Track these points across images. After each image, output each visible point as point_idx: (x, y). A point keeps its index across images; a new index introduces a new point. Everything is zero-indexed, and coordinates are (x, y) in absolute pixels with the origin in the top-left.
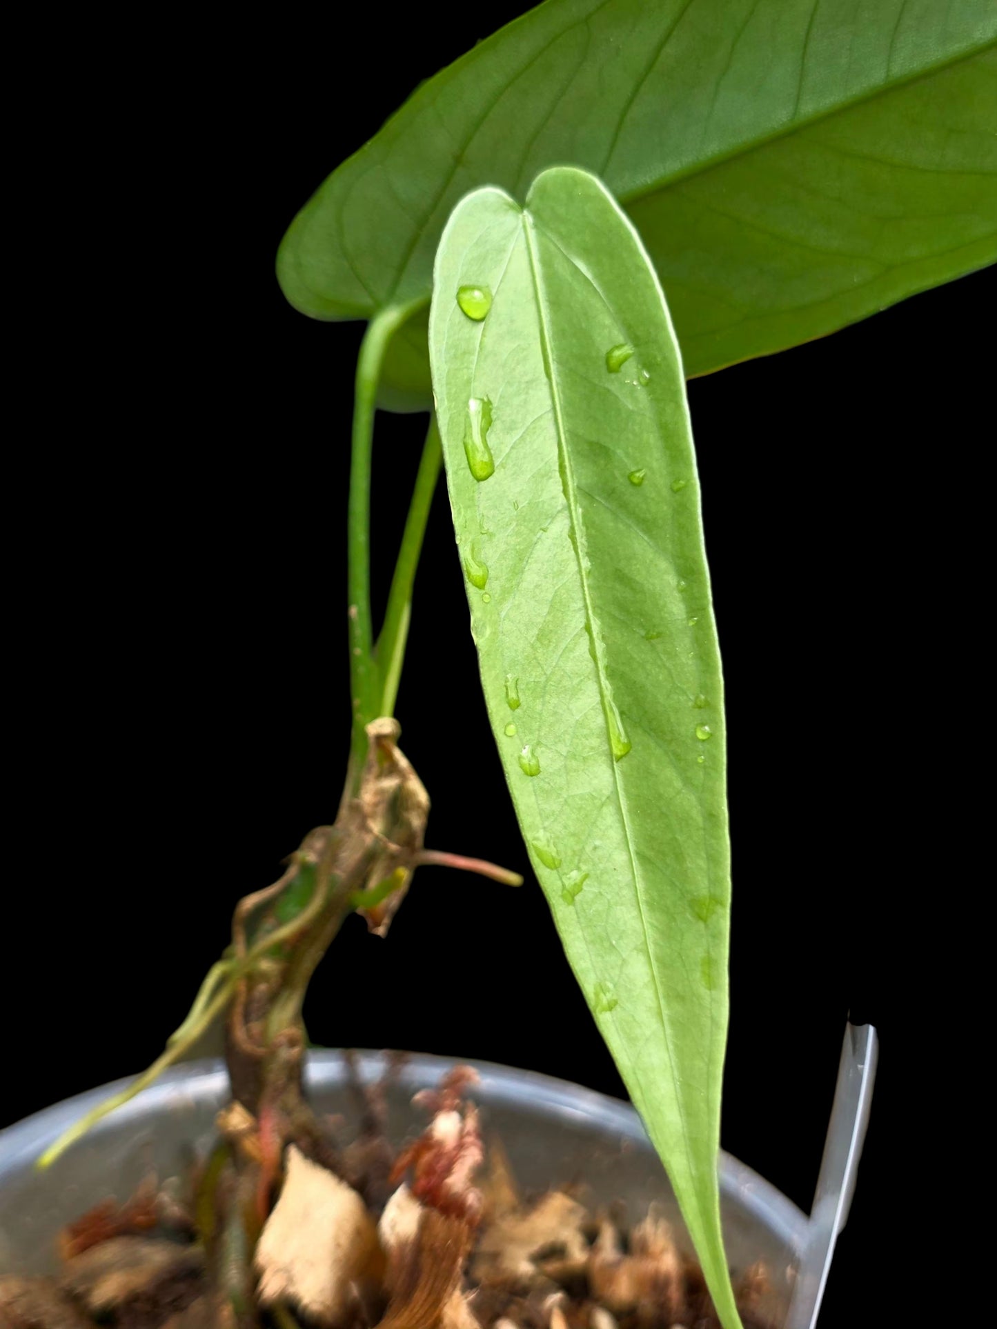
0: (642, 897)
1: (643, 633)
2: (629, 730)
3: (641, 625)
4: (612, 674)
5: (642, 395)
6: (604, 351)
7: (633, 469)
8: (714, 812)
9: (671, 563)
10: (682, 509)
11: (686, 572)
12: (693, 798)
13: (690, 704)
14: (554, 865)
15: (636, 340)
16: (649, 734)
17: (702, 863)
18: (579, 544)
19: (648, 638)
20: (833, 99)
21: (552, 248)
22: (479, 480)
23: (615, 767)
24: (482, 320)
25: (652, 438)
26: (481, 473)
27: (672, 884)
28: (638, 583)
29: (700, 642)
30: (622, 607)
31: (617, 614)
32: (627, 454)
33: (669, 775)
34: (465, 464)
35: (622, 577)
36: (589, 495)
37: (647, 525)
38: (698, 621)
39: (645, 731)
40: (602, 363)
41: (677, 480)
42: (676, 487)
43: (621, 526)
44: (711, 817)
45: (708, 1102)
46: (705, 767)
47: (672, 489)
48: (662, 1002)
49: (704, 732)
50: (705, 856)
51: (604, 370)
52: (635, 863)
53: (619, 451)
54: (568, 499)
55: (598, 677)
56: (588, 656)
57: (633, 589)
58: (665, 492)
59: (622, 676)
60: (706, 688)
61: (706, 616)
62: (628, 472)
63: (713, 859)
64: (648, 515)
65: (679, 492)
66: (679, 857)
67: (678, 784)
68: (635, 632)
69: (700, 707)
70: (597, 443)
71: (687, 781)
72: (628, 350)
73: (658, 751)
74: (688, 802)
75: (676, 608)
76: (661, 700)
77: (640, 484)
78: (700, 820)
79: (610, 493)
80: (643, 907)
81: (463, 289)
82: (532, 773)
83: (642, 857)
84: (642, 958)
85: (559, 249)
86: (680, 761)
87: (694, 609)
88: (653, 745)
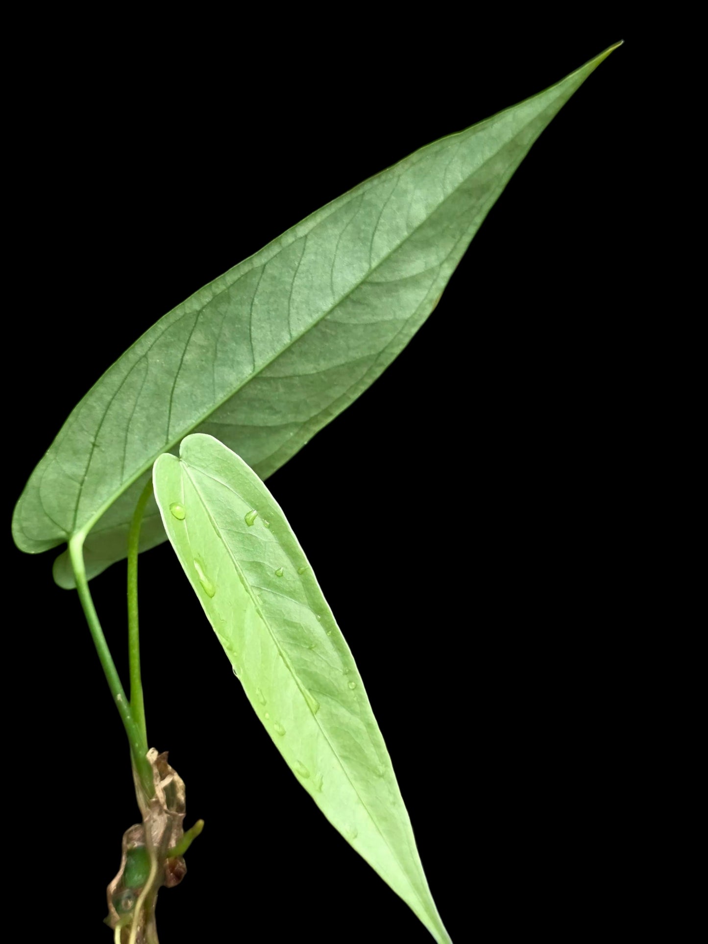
0: (350, 776)
1: (308, 647)
2: (315, 696)
3: (305, 644)
4: (298, 672)
5: (268, 532)
6: (243, 517)
7: (276, 569)
8: (370, 722)
9: (309, 609)
10: (306, 582)
11: (318, 611)
12: (359, 720)
13: (341, 674)
14: (307, 776)
15: (257, 508)
16: (326, 695)
17: (373, 749)
18: (262, 613)
19: (310, 649)
20: (270, 356)
21: (200, 474)
22: (211, 597)
23: (316, 717)
24: (184, 519)
25: (280, 552)
26: (211, 593)
27: (362, 765)
28: (296, 623)
29: (335, 642)
30: (294, 638)
31: (291, 642)
32: (270, 562)
33: (342, 711)
34: (204, 591)
35: (289, 623)
36: (258, 588)
37: (292, 594)
38: (332, 633)
39: (324, 694)
40: (244, 523)
41: (299, 569)
42: (300, 572)
43: (279, 598)
44: (369, 725)
45: (415, 863)
46: (359, 703)
47: (298, 573)
48: (377, 823)
49: (352, 686)
50: (372, 745)
51: (246, 525)
52: (341, 761)
53: (267, 563)
54: (249, 593)
55: (293, 676)
56: (285, 667)
57: (296, 627)
58: (296, 575)
59: (305, 671)
60: (346, 664)
61: (335, 629)
62: (274, 572)
63: (377, 745)
64: (291, 589)
65: (301, 573)
66: (361, 750)
67: (348, 714)
68: (302, 648)
69: (346, 674)
70: (253, 562)
71: (353, 712)
72: (255, 512)
73: (333, 702)
74: (356, 722)
75: (319, 631)
76: (327, 677)
77: (282, 575)
78: (364, 728)
79: (269, 584)
80: (353, 782)
81: (171, 506)
82: (282, 734)
83: (345, 758)
84: (361, 806)
85: (204, 474)
86: (344, 703)
87: (328, 628)
88: (330, 700)
